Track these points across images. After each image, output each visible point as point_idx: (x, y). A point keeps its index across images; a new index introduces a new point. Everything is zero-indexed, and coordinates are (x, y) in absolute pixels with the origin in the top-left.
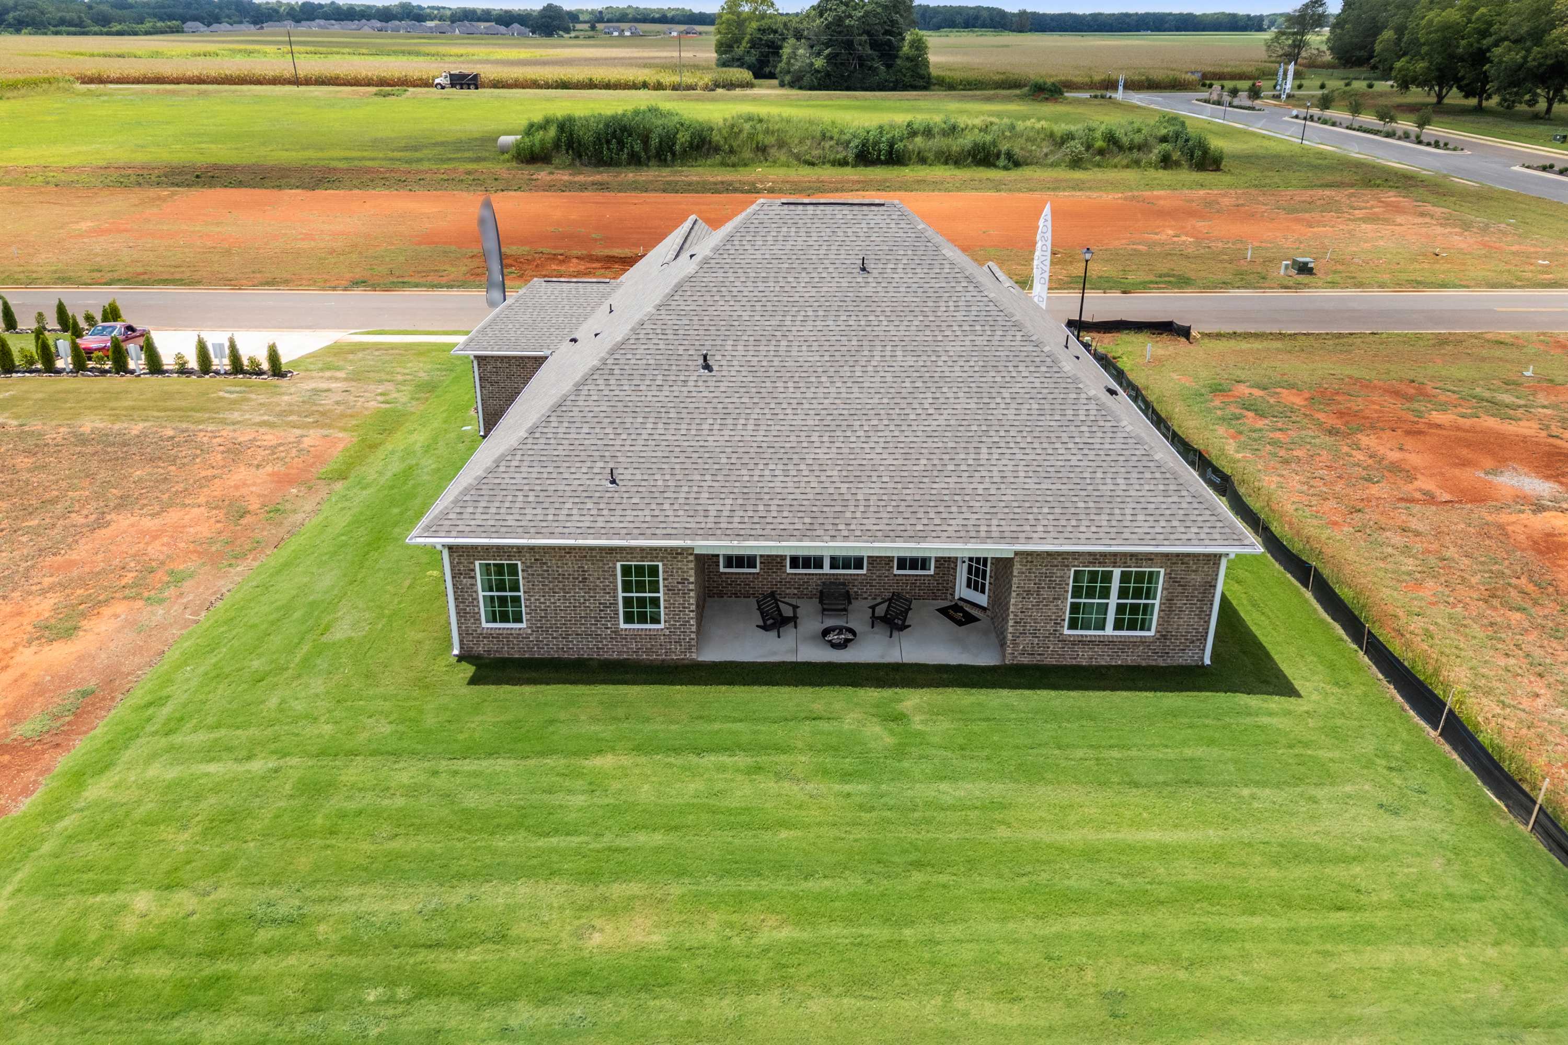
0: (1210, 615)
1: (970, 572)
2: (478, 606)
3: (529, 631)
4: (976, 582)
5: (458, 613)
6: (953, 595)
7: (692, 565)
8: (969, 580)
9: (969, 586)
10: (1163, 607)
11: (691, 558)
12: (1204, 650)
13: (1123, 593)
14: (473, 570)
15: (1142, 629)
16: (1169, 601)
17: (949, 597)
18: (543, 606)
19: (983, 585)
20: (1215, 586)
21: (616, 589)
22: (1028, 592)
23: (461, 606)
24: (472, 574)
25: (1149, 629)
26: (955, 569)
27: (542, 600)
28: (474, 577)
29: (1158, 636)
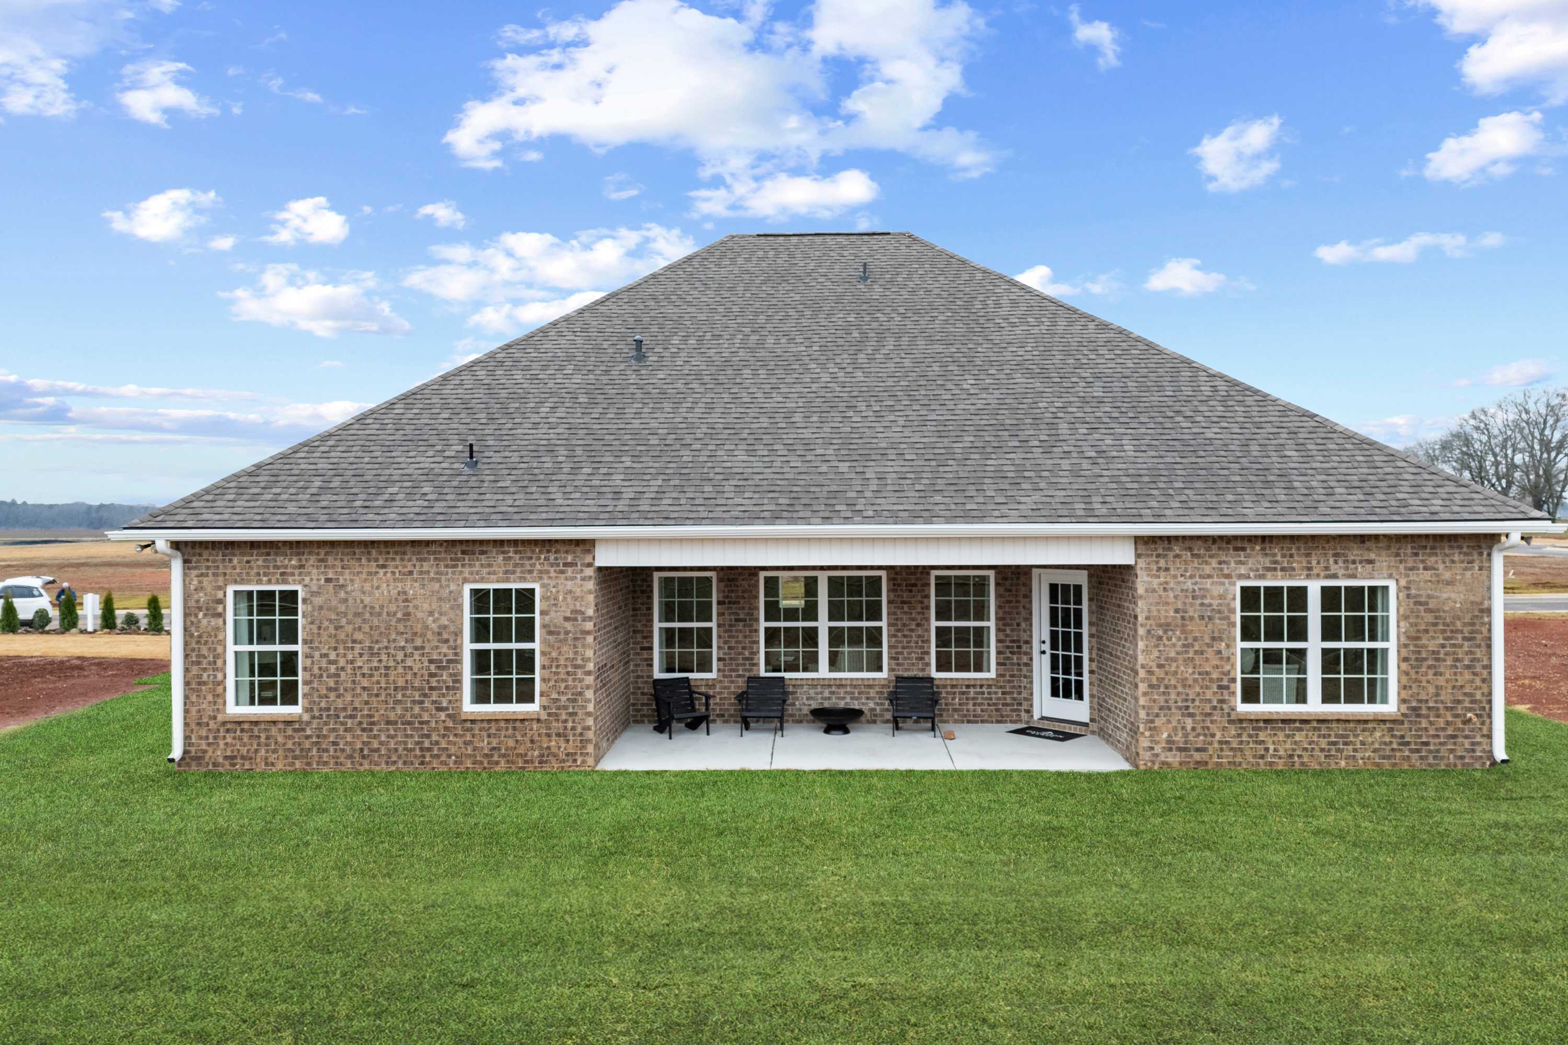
0: (1489, 667)
1: (1054, 668)
2: (223, 670)
3: (306, 717)
4: (1067, 683)
5: (187, 683)
6: (1029, 712)
7: (591, 585)
8: (1054, 681)
9: (1055, 693)
10: (1404, 653)
11: (589, 572)
12: (1489, 737)
13: (1330, 630)
14: (221, 602)
15: (1372, 700)
16: (1412, 640)
17: (1024, 716)
18: (333, 669)
19: (1079, 684)
20: (1489, 611)
21: (458, 633)
22: (1166, 627)
23: (195, 670)
24: (220, 609)
25: (1385, 701)
26: (1029, 665)
27: (333, 656)
28: (221, 615)
29: (1404, 709)
